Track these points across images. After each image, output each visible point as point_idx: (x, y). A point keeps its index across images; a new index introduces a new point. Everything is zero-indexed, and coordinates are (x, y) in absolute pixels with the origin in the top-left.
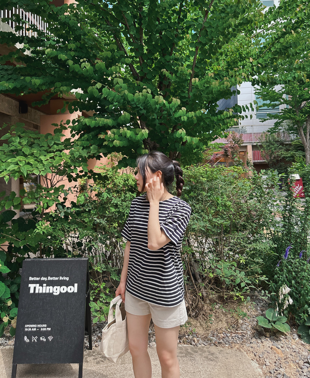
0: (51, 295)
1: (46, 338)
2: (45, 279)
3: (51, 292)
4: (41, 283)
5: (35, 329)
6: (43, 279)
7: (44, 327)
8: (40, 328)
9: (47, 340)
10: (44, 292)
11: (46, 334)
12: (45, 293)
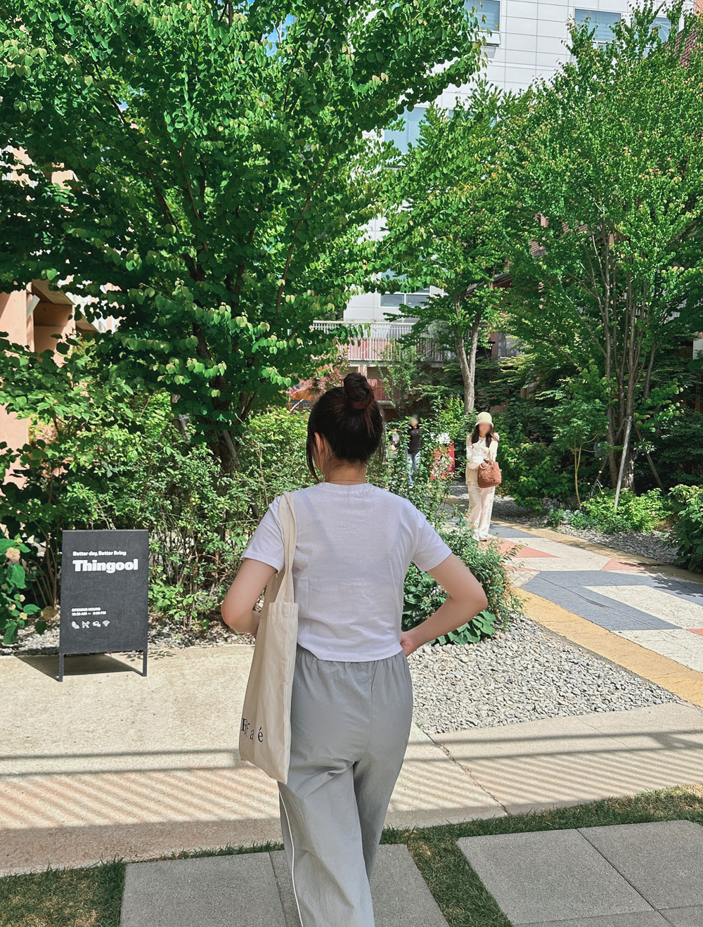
0: (103, 573)
1: (101, 623)
2: (95, 554)
3: (104, 569)
4: (90, 559)
5: (86, 614)
6: (91, 554)
7: (97, 611)
8: (92, 612)
9: (102, 625)
10: (95, 570)
11: (100, 619)
12: (97, 571)
